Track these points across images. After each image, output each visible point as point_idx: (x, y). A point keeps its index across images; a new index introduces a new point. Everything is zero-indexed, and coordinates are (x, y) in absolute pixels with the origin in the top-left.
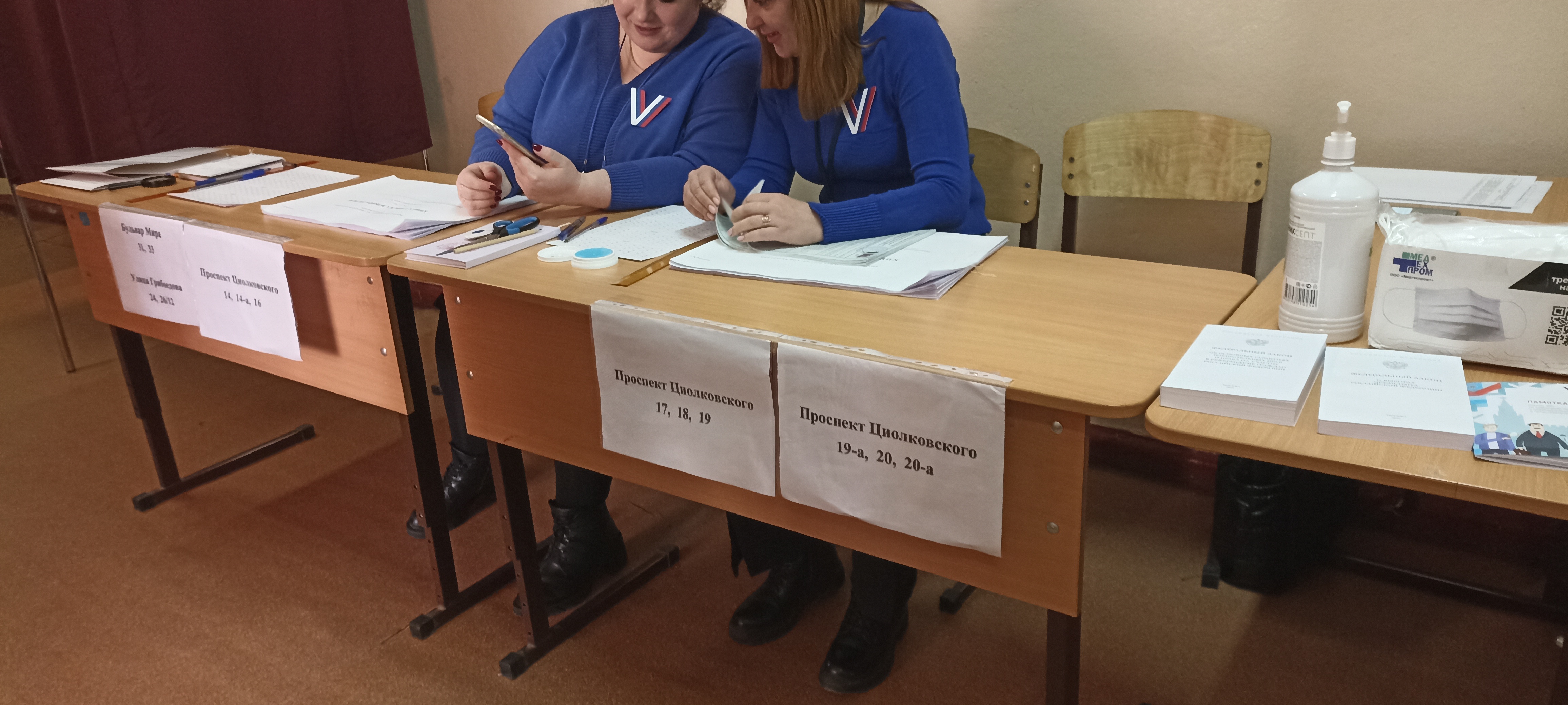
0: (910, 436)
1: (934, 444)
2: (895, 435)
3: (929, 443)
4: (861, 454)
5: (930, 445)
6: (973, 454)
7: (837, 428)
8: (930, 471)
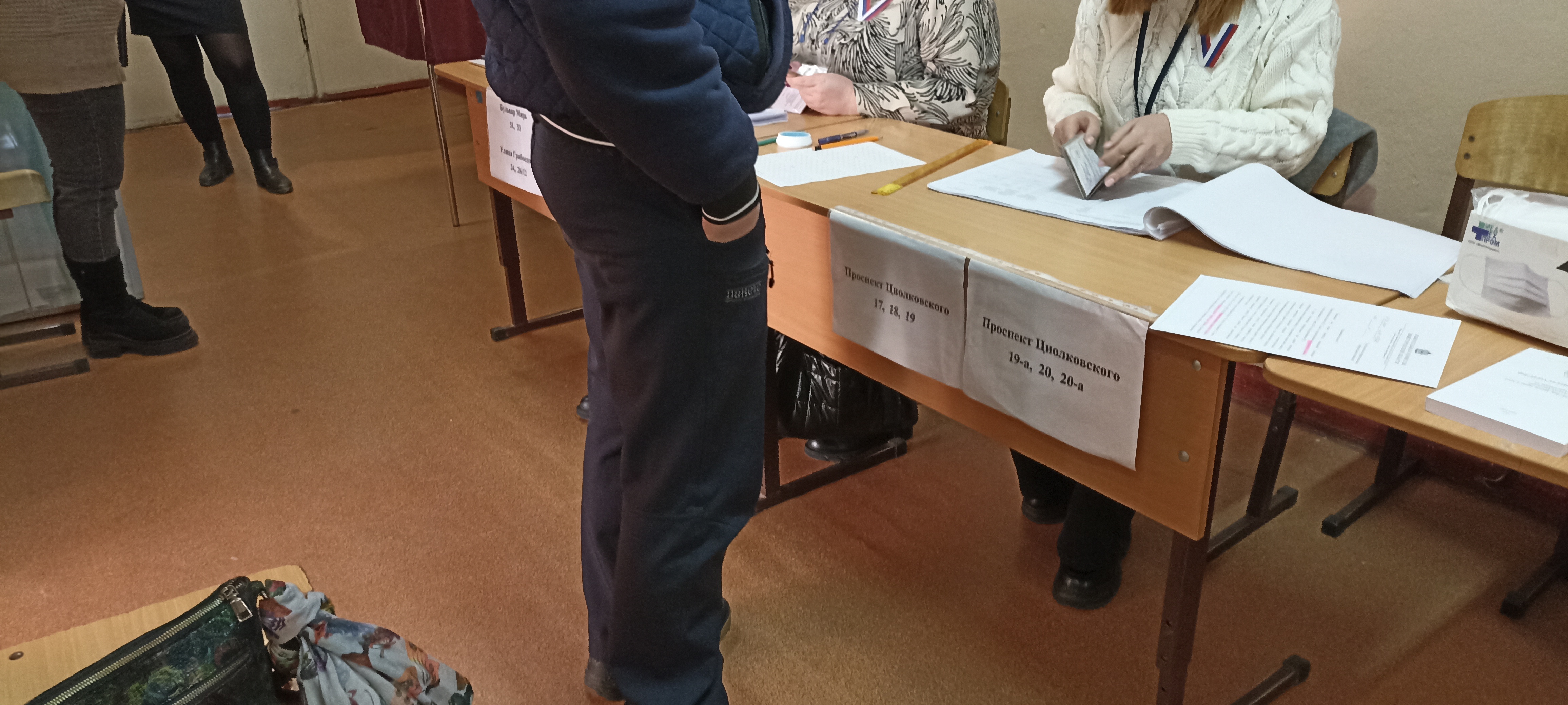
0: (1068, 355)
1: (1086, 364)
2: (1056, 352)
3: (1083, 363)
4: (1027, 365)
5: (1083, 365)
6: (1117, 377)
7: (1010, 339)
8: (1081, 388)
